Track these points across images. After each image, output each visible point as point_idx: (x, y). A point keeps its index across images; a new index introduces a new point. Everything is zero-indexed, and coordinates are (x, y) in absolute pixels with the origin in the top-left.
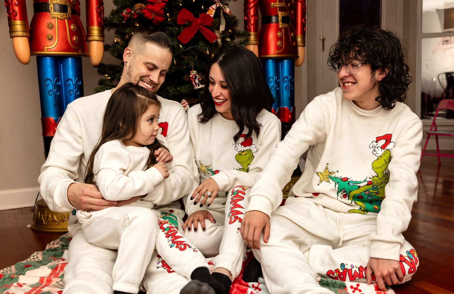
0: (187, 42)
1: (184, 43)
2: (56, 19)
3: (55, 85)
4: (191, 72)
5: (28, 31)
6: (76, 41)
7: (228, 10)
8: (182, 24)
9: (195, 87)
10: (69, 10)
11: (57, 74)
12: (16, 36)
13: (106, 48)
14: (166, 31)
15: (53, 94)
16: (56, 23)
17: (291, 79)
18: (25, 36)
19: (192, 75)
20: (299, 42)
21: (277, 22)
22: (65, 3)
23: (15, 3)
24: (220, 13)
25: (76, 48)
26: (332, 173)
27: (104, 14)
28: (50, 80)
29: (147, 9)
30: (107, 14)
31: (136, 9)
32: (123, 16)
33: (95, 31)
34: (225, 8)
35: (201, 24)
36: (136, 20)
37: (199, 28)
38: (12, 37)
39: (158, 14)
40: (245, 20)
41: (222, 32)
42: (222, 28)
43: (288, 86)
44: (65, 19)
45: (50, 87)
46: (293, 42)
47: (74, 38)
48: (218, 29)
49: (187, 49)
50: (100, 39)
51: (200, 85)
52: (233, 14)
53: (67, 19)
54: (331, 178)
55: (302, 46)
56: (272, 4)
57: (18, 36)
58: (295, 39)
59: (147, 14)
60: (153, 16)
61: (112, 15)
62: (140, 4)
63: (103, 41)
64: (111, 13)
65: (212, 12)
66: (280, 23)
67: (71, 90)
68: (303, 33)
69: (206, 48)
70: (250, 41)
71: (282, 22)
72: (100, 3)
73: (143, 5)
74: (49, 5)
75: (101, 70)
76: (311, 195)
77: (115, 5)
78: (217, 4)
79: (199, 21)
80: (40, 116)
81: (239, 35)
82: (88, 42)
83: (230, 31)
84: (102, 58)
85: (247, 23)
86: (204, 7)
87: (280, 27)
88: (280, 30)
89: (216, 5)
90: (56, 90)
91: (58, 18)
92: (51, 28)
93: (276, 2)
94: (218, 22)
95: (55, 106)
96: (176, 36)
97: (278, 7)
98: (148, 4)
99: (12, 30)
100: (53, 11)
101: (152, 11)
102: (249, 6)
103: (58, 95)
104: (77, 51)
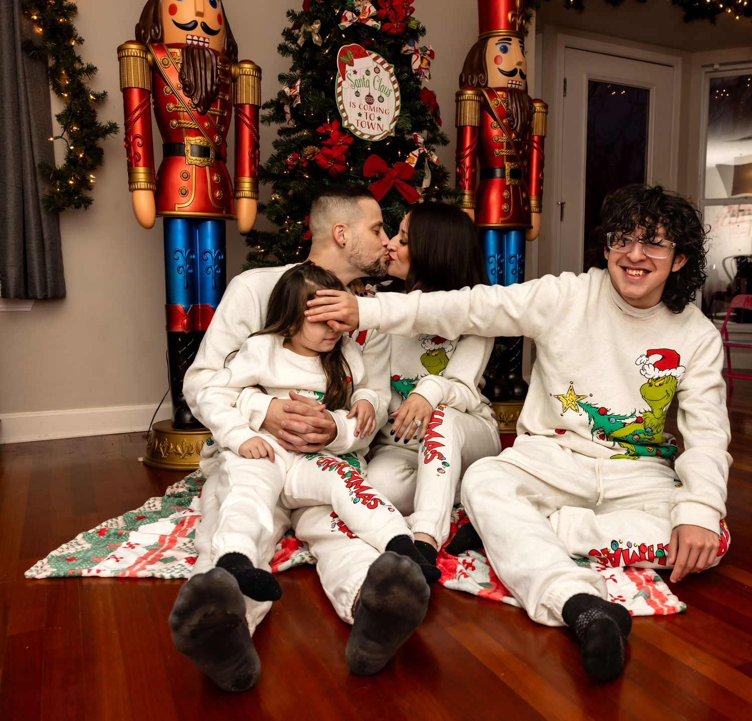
2: (194, 166)
3: (187, 259)
5: (154, 182)
6: (220, 198)
7: (435, 159)
8: (370, 176)
10: (212, 153)
11: (191, 243)
12: (138, 189)
13: (260, 208)
15: (183, 272)
16: (193, 172)
17: (520, 260)
18: (150, 189)
20: (533, 206)
21: (503, 176)
22: (208, 144)
23: (139, 142)
24: (424, 162)
25: (219, 208)
26: (582, 398)
27: (259, 161)
28: (181, 252)
29: (322, 155)
30: (264, 161)
31: (306, 153)
32: (287, 163)
33: (246, 184)
34: (432, 155)
35: (397, 177)
36: (305, 169)
37: (395, 183)
38: (132, 190)
39: (336, 161)
40: (457, 174)
41: (425, 189)
42: (426, 183)
43: (515, 269)
44: (205, 167)
45: (181, 262)
46: (524, 206)
47: (218, 194)
48: (420, 185)
50: (252, 196)
52: (441, 164)
53: (209, 166)
54: (581, 405)
55: (537, 212)
56: (497, 151)
57: (141, 189)
58: (527, 201)
59: (322, 162)
60: (329, 164)
61: (270, 163)
62: (311, 147)
63: (257, 199)
64: (270, 159)
65: (412, 159)
66: (508, 178)
67: (209, 267)
68: (540, 194)
69: (403, 211)
70: (464, 204)
71: (510, 177)
72: (255, 145)
73: (317, 148)
74: (185, 146)
75: (250, 239)
76: (553, 432)
77: (275, 149)
78: (420, 149)
79: (394, 172)
81: (448, 193)
82: (235, 199)
83: (436, 187)
84: (255, 222)
85: (459, 177)
86: (401, 154)
87: (508, 183)
88: (508, 188)
89: (419, 151)
90: (188, 266)
91: (196, 165)
92: (186, 178)
93: (503, 148)
94: (422, 175)
95: (186, 288)
97: (505, 155)
98: (323, 148)
99: (132, 180)
100: (189, 155)
101: (328, 157)
102: (464, 154)
103: (190, 273)
104: (220, 211)
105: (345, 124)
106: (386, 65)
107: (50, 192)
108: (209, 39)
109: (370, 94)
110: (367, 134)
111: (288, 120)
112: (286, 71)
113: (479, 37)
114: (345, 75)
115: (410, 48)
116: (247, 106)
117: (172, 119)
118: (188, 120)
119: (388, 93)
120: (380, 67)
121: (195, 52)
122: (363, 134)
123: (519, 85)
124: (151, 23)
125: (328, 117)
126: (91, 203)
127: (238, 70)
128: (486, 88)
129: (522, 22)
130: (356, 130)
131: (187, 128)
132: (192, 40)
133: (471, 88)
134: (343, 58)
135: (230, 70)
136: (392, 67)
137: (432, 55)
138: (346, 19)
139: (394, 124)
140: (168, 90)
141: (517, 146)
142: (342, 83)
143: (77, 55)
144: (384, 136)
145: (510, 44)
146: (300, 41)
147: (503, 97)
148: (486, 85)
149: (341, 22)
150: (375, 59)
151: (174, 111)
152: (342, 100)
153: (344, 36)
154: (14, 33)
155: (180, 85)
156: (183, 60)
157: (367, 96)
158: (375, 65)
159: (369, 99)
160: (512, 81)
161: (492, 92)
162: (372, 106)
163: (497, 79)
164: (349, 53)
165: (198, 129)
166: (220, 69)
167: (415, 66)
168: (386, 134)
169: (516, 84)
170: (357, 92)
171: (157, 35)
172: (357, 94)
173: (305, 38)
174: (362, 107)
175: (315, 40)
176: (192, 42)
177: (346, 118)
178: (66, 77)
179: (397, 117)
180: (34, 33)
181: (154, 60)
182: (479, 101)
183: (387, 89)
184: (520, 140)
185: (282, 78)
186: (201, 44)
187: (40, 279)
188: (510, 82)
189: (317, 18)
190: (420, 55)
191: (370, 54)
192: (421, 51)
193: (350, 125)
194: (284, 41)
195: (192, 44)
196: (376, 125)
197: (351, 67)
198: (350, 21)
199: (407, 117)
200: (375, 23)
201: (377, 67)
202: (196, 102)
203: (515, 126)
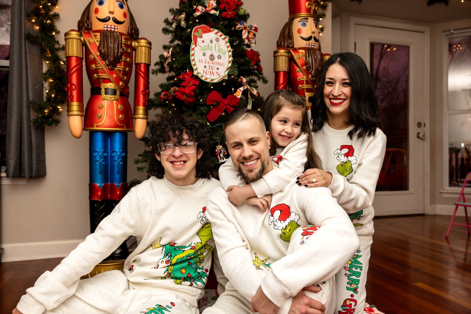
0: (214, 121)
1: (211, 121)
3: (102, 157)
4: (217, 147)
5: (82, 111)
6: (122, 119)
7: (255, 92)
8: (211, 104)
9: (220, 160)
10: (118, 92)
11: (105, 146)
14: (198, 110)
15: (99, 164)
16: (105, 104)
18: (79, 115)
19: (218, 149)
22: (115, 87)
23: (73, 88)
24: (248, 94)
25: (121, 125)
27: (148, 96)
28: (98, 152)
29: (179, 92)
31: (171, 91)
32: (161, 98)
33: (141, 110)
34: (253, 90)
35: (228, 104)
36: (172, 101)
37: (226, 108)
38: (69, 115)
39: (188, 96)
44: (113, 100)
45: (98, 158)
47: (121, 116)
49: (214, 126)
50: (143, 117)
51: (225, 159)
52: (260, 95)
53: (116, 100)
57: (73, 115)
59: (179, 96)
60: (184, 97)
61: (156, 97)
62: (175, 87)
63: (147, 119)
65: (239, 94)
66: (307, 102)
67: (116, 161)
71: (309, 102)
72: (146, 87)
73: (177, 88)
74: (101, 89)
78: (245, 86)
79: (226, 101)
80: (89, 182)
84: (145, 133)
86: (234, 90)
87: (307, 105)
89: (244, 88)
90: (102, 160)
91: (107, 100)
92: (101, 108)
93: (304, 84)
94: (245, 102)
95: (101, 174)
96: (206, 115)
97: (305, 88)
98: (180, 88)
99: (69, 110)
100: (104, 94)
101: (183, 93)
103: (104, 165)
104: (122, 127)
105: (195, 73)
106: (224, 36)
107: (36, 116)
108: (117, 27)
109: (212, 54)
110: (209, 79)
111: (167, 72)
112: (167, 43)
113: (289, 18)
114: (196, 44)
115: (241, 26)
116: (142, 65)
117: (94, 74)
118: (103, 74)
119: (224, 53)
120: (219, 38)
121: (108, 34)
122: (206, 79)
123: (314, 46)
124: (85, 20)
125: (188, 69)
126: (59, 123)
127: (137, 44)
128: (292, 48)
129: (315, 9)
130: (202, 76)
131: (103, 78)
132: (107, 27)
133: (283, 48)
134: (196, 34)
135: (131, 44)
136: (227, 38)
137: (256, 29)
138: (199, 11)
139: (227, 72)
140: (92, 57)
141: (313, 82)
142: (195, 49)
143: (57, 40)
144: (220, 79)
145: (307, 21)
146: (174, 25)
147: (303, 53)
148: (293, 47)
149: (195, 12)
150: (216, 33)
151: (95, 69)
152: (194, 58)
153: (197, 21)
154: (21, 30)
155: (98, 54)
156: (101, 39)
157: (211, 55)
158: (216, 36)
159: (212, 57)
160: (309, 43)
161: (296, 50)
162: (213, 61)
163: (299, 43)
164: (200, 30)
165: (109, 79)
166: (124, 44)
167: (244, 36)
168: (222, 78)
169: (312, 45)
170: (204, 53)
171: (88, 25)
172: (204, 54)
173: (176, 24)
174: (207, 62)
175: (183, 24)
176: (107, 29)
177: (196, 69)
178: (49, 52)
179: (229, 67)
180: (34, 30)
181: (84, 40)
182: (288, 56)
183: (223, 51)
184: (314, 79)
185: (165, 47)
186: (113, 30)
187: (28, 167)
188: (308, 44)
189: (183, 11)
190: (248, 30)
191: (213, 30)
192: (249, 28)
193: (198, 73)
194: (165, 26)
195: (107, 30)
196: (216, 73)
197: (201, 39)
198: (201, 12)
199: (236, 67)
200: (215, 12)
201: (217, 38)
202: (107, 63)
203: (311, 71)
